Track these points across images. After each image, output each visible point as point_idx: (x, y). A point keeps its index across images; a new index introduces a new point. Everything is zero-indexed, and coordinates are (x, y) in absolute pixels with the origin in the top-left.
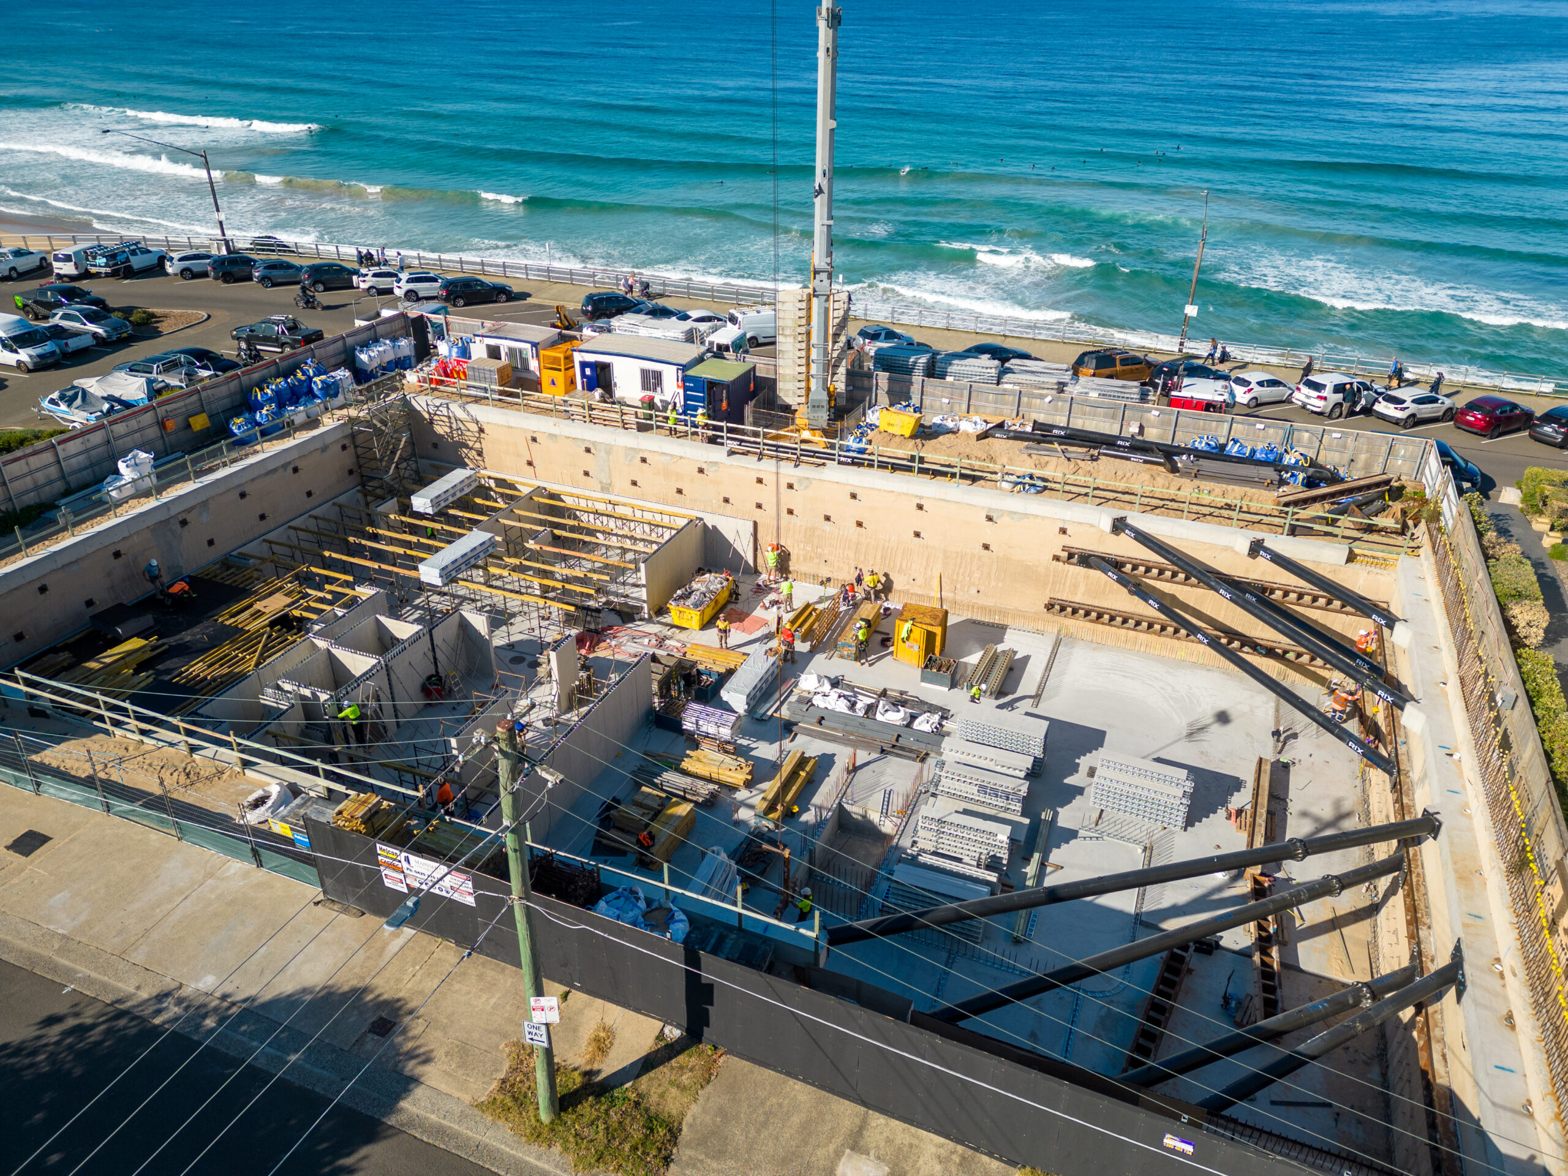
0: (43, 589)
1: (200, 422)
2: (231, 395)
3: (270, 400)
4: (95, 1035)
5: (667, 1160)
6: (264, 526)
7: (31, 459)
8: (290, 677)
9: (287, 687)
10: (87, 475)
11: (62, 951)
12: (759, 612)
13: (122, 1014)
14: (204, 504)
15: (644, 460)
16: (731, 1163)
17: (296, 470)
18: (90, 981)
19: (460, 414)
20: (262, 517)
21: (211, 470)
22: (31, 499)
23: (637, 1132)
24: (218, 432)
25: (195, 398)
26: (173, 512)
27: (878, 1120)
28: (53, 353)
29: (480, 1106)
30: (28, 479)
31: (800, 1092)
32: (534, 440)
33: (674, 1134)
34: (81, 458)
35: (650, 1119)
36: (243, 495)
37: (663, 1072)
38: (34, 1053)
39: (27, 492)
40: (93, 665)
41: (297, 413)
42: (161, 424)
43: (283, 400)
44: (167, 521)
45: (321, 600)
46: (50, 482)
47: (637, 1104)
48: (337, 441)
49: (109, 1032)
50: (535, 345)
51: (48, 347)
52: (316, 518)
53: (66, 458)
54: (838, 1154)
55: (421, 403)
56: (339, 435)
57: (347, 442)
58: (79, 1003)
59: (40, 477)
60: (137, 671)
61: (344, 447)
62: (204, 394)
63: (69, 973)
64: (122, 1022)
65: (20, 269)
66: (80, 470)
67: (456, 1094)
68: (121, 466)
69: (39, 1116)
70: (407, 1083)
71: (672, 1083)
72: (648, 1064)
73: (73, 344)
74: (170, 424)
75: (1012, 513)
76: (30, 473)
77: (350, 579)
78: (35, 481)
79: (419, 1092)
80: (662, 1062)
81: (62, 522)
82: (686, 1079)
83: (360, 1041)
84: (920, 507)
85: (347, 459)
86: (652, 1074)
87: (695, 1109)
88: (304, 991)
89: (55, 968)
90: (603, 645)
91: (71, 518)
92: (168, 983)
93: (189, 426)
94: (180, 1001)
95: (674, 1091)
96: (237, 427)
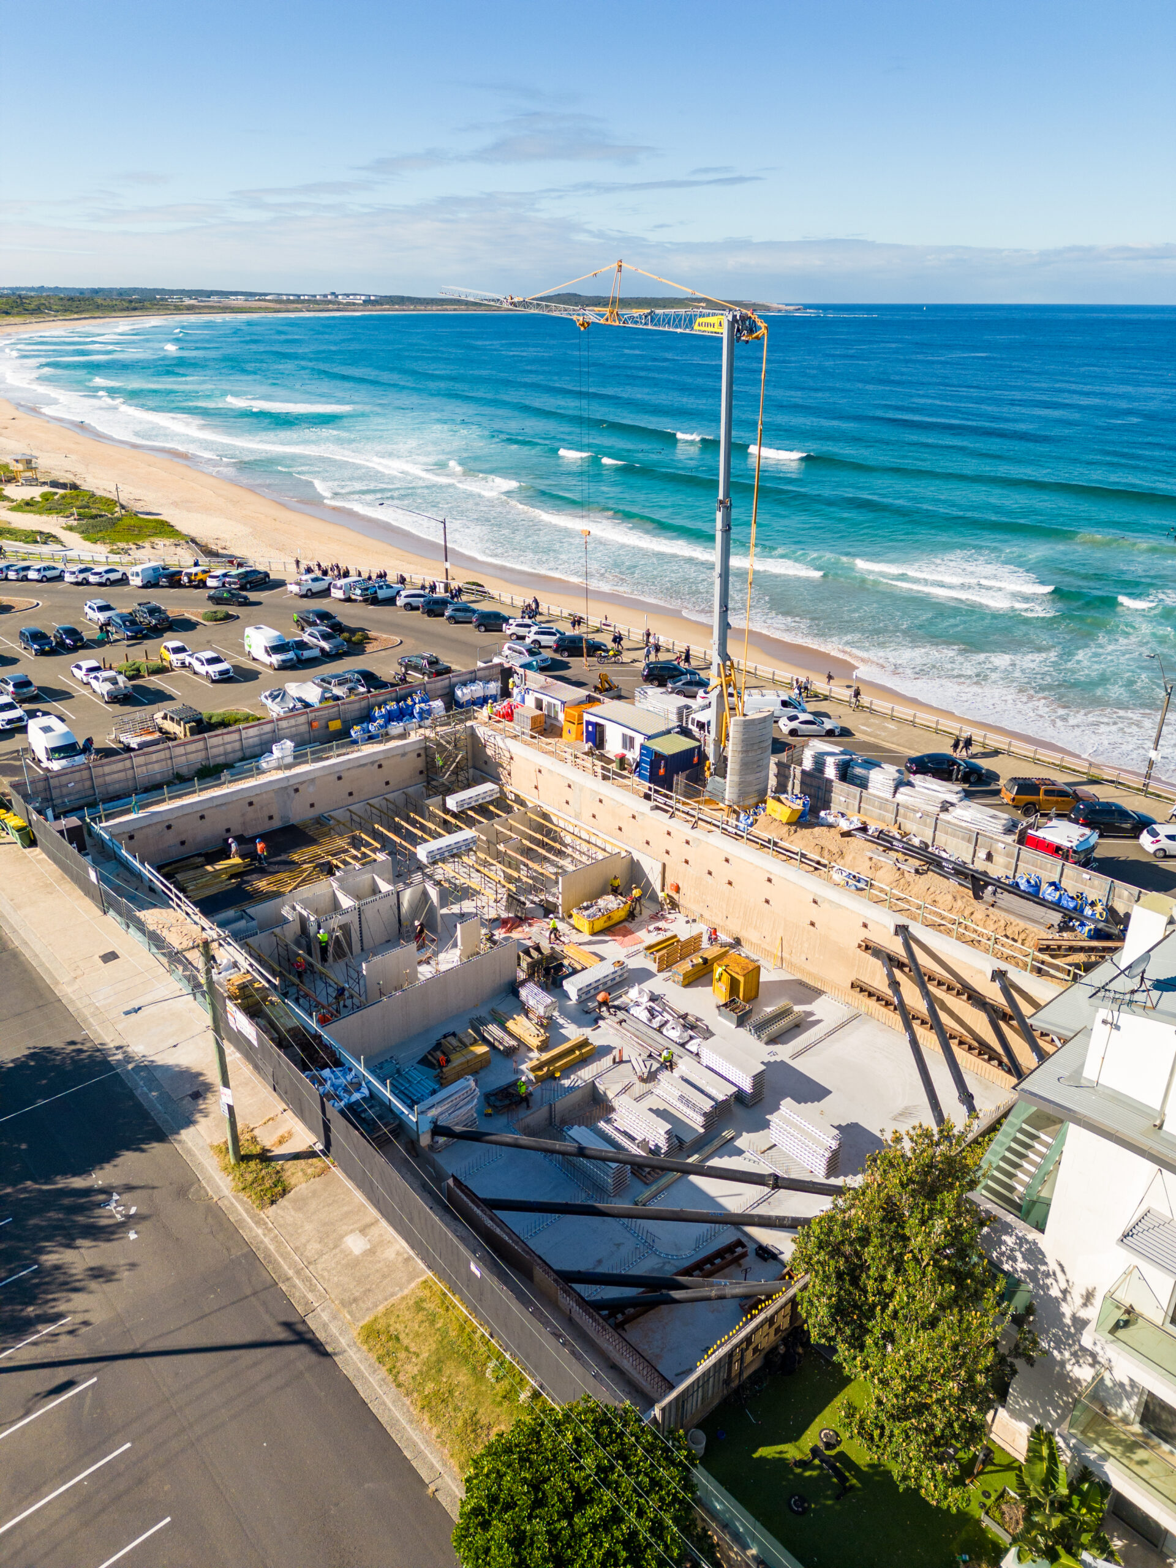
0: (202, 817)
1: (336, 725)
2: (361, 709)
3: (382, 716)
4: (83, 1056)
5: (273, 1202)
6: (351, 799)
7: (225, 737)
8: (302, 902)
9: (298, 908)
10: (257, 750)
11: (94, 1015)
12: (640, 934)
13: (98, 1050)
14: (313, 780)
15: (601, 801)
16: (301, 1215)
17: (380, 766)
18: (96, 1031)
19: (501, 744)
20: (351, 794)
21: (327, 758)
22: (221, 760)
23: (268, 1183)
24: (342, 735)
25: (336, 709)
26: (291, 783)
27: (384, 1223)
28: (291, 660)
29: (211, 1146)
30: (221, 748)
31: (359, 1196)
32: (540, 771)
33: (285, 1192)
34: (256, 739)
35: (278, 1181)
36: (340, 778)
37: (302, 1163)
38: (57, 1055)
39: (219, 755)
40: (209, 868)
41: (396, 728)
42: (310, 724)
43: (390, 717)
44: (286, 788)
45: (355, 858)
46: (234, 751)
47: (278, 1172)
48: (414, 751)
49: (90, 1056)
50: (563, 703)
51: (291, 655)
52: (387, 800)
53: (247, 738)
54: (352, 1231)
55: (482, 732)
56: (417, 746)
57: (422, 752)
58: (87, 1039)
59: (229, 747)
60: (230, 878)
61: (419, 755)
62: (342, 707)
63: (90, 1026)
64: (98, 1054)
65: (314, 590)
66: (255, 746)
67: (206, 1137)
68: (274, 748)
69: (44, 1082)
70: (189, 1122)
71: (302, 1170)
72: (297, 1156)
73: (307, 654)
74: (314, 724)
75: (830, 902)
76: (224, 744)
77: (379, 846)
78: (225, 750)
79: (191, 1130)
80: (304, 1158)
81: (223, 779)
82: (310, 1171)
83: (182, 1099)
84: (769, 880)
85: (420, 763)
86: (295, 1162)
87: (304, 1185)
88: (177, 1066)
89: (85, 1020)
90: (520, 929)
91: (229, 778)
92: (124, 1043)
93: (327, 727)
94: (124, 1053)
95: (300, 1174)
96: (356, 732)
